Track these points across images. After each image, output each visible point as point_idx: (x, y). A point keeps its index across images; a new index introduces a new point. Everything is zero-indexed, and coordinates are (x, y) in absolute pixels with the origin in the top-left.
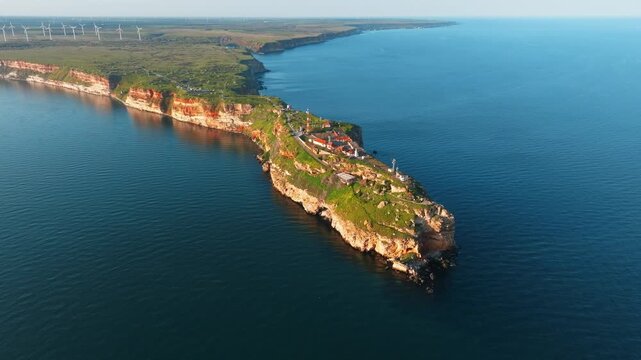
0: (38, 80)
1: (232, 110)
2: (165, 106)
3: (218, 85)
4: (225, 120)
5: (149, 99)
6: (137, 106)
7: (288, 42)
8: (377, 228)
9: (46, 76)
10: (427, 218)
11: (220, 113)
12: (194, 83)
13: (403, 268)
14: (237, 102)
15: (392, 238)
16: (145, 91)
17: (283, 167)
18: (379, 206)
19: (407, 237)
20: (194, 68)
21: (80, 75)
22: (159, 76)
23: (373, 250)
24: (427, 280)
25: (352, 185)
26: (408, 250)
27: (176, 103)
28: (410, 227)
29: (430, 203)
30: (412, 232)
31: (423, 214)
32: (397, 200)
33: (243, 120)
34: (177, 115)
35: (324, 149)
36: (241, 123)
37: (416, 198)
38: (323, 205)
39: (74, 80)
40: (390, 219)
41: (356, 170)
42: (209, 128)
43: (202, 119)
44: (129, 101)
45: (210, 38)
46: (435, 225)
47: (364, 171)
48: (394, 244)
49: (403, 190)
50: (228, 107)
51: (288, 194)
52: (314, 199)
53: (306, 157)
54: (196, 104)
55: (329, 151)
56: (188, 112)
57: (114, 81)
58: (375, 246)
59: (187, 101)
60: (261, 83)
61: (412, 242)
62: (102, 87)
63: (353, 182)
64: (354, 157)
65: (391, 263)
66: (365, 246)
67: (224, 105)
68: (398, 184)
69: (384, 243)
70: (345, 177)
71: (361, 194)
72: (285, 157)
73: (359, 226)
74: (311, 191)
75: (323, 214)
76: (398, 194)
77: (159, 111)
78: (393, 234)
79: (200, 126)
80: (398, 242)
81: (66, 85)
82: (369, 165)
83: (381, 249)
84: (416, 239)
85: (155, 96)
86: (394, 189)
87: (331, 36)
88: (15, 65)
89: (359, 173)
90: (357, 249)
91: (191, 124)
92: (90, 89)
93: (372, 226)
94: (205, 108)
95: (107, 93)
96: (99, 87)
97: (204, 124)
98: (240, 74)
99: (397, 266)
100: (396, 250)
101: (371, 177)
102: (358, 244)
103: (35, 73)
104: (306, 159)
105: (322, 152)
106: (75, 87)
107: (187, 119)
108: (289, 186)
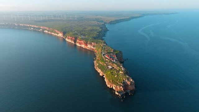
0: (47, 32)
1: (91, 44)
2: (75, 41)
3: (90, 36)
4: (89, 47)
5: (71, 39)
6: (68, 41)
7: (118, 20)
8: (114, 82)
9: (48, 31)
10: (127, 81)
11: (88, 45)
12: (84, 35)
13: (118, 94)
14: (93, 42)
15: (116, 85)
16: (71, 37)
17: (97, 62)
18: (115, 76)
19: (120, 85)
20: (86, 30)
21: (56, 31)
22: (76, 32)
23: (112, 88)
24: (123, 98)
25: (111, 70)
26: (121, 89)
27: (78, 41)
28: (121, 83)
29: (128, 77)
30: (122, 84)
31: (126, 80)
32: (120, 75)
33: (93, 47)
34: (78, 44)
35: (107, 59)
36: (93, 48)
37: (125, 75)
38: (104, 74)
39: (55, 32)
40: (117, 80)
41: (113, 66)
42: (85, 49)
43: (83, 46)
44: (67, 39)
45: (96, 19)
46: (129, 83)
47: (115, 66)
48: (117, 87)
49: (122, 73)
50: (90, 43)
51: (97, 70)
52: (102, 72)
53: (103, 60)
54: (82, 42)
55: (108, 59)
56: (80, 44)
57: (64, 33)
58: (113, 87)
59: (80, 41)
60: (105, 34)
61: (121, 87)
62: (61, 35)
63: (111, 69)
64: (114, 62)
65: (115, 92)
66: (110, 87)
67: (89, 42)
68: (122, 71)
69: (115, 86)
70: (110, 67)
71: (112, 72)
72: (98, 60)
73: (109, 81)
74: (102, 70)
75: (104, 76)
76: (121, 73)
77: (74, 43)
78: (117, 84)
79: (83, 48)
80: (118, 87)
81: (53, 34)
82: (117, 64)
83: (114, 88)
84: (122, 86)
85: (73, 38)
86: (120, 72)
87: (133, 18)
88: (42, 27)
89: (114, 66)
90: (109, 87)
91: (81, 47)
92: (58, 35)
93: (112, 81)
94: (84, 43)
95: (62, 37)
96: (60, 35)
97: (84, 47)
98: (98, 32)
99: (116, 93)
100: (117, 89)
101: (116, 68)
102: (109, 86)
103: (46, 30)
104: (102, 61)
105: (107, 60)
106: (55, 34)
107: (80, 45)
108: (98, 68)
